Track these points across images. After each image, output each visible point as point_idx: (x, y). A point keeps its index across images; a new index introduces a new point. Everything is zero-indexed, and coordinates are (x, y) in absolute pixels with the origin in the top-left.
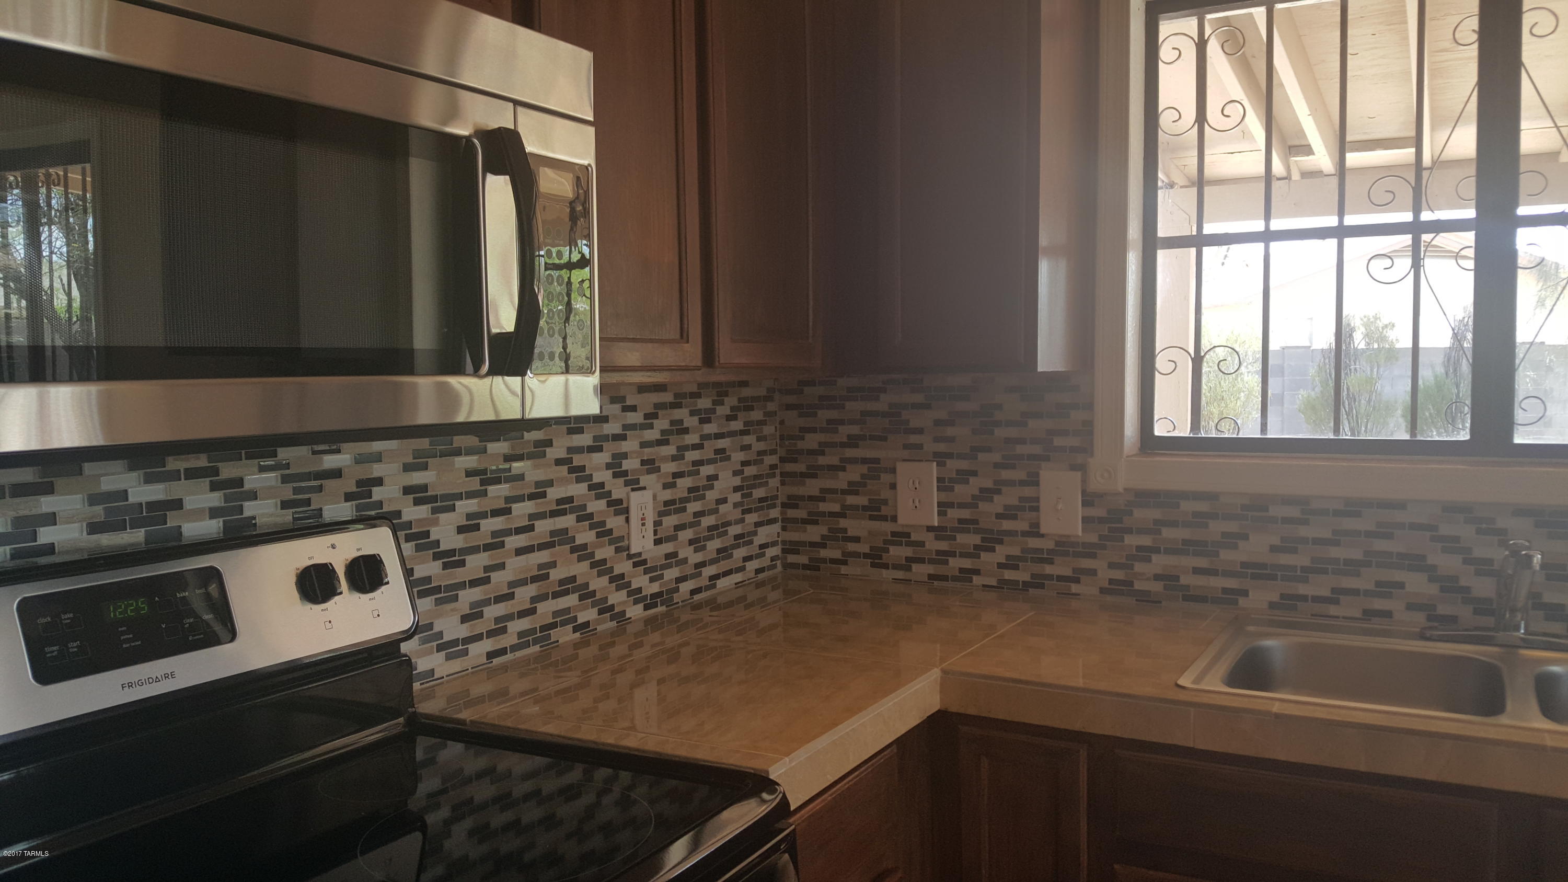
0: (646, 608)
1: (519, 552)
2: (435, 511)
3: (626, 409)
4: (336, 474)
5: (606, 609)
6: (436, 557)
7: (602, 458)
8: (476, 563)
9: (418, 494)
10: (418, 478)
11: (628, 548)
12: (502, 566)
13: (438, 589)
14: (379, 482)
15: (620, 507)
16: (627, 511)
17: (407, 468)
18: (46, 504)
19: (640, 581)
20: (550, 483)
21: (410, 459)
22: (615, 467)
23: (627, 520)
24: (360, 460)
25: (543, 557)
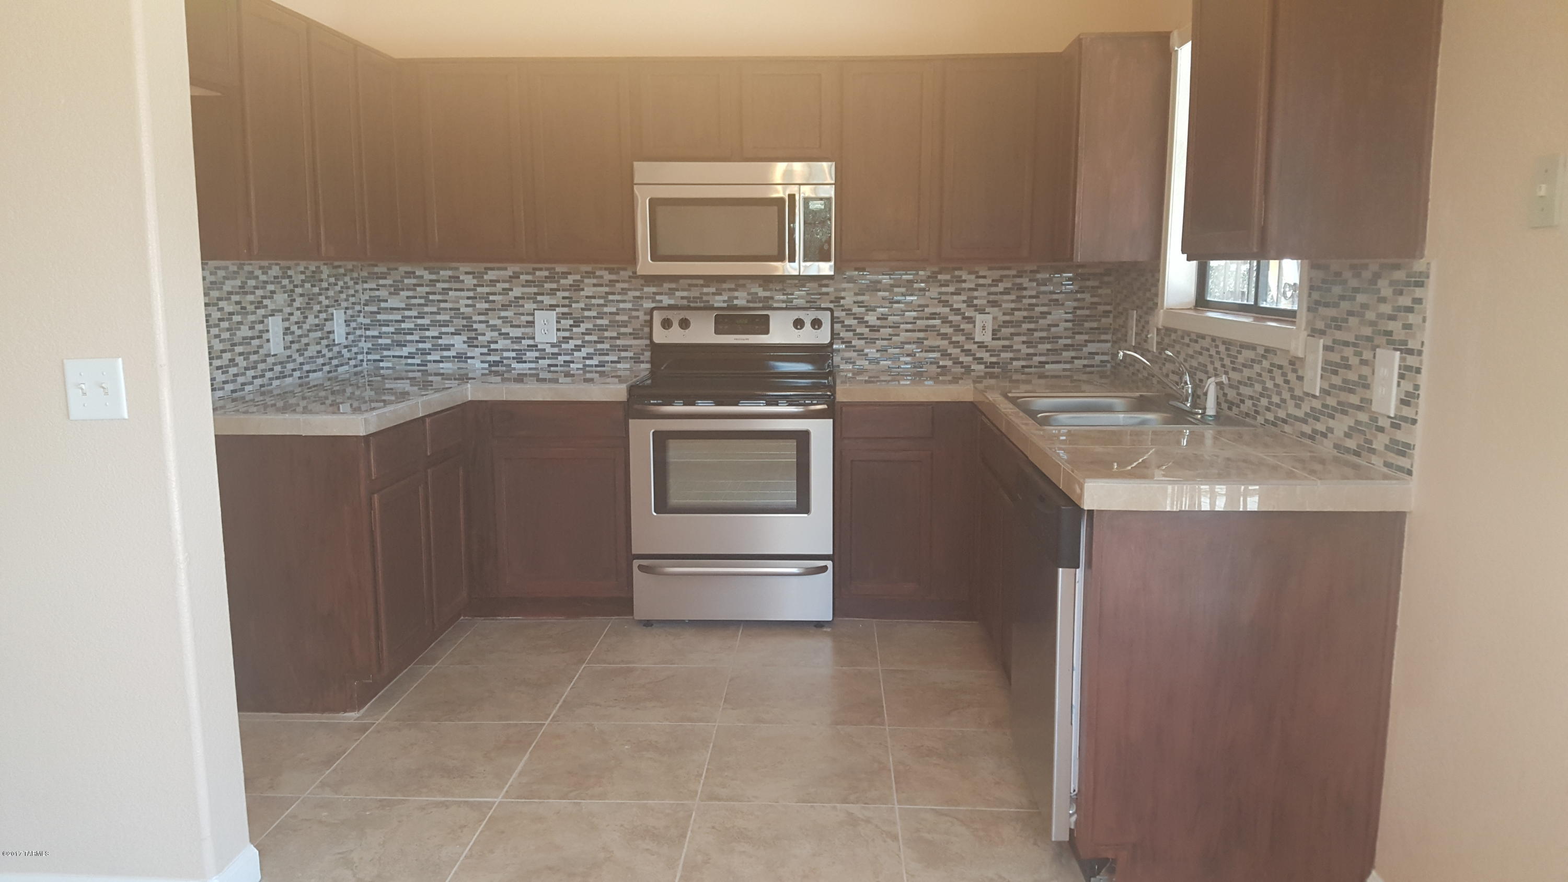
0: (986, 367)
1: (907, 331)
2: (867, 310)
3: (978, 277)
4: (827, 294)
5: (957, 362)
6: (867, 327)
7: (963, 297)
8: (885, 332)
9: (859, 304)
10: (860, 298)
11: (974, 339)
12: (898, 335)
13: (867, 338)
14: (843, 298)
15: (971, 320)
16: (974, 322)
17: (856, 294)
18: (736, 294)
19: (986, 356)
20: (927, 306)
21: (857, 291)
22: (970, 303)
23: (975, 327)
24: (836, 290)
25: (921, 335)
